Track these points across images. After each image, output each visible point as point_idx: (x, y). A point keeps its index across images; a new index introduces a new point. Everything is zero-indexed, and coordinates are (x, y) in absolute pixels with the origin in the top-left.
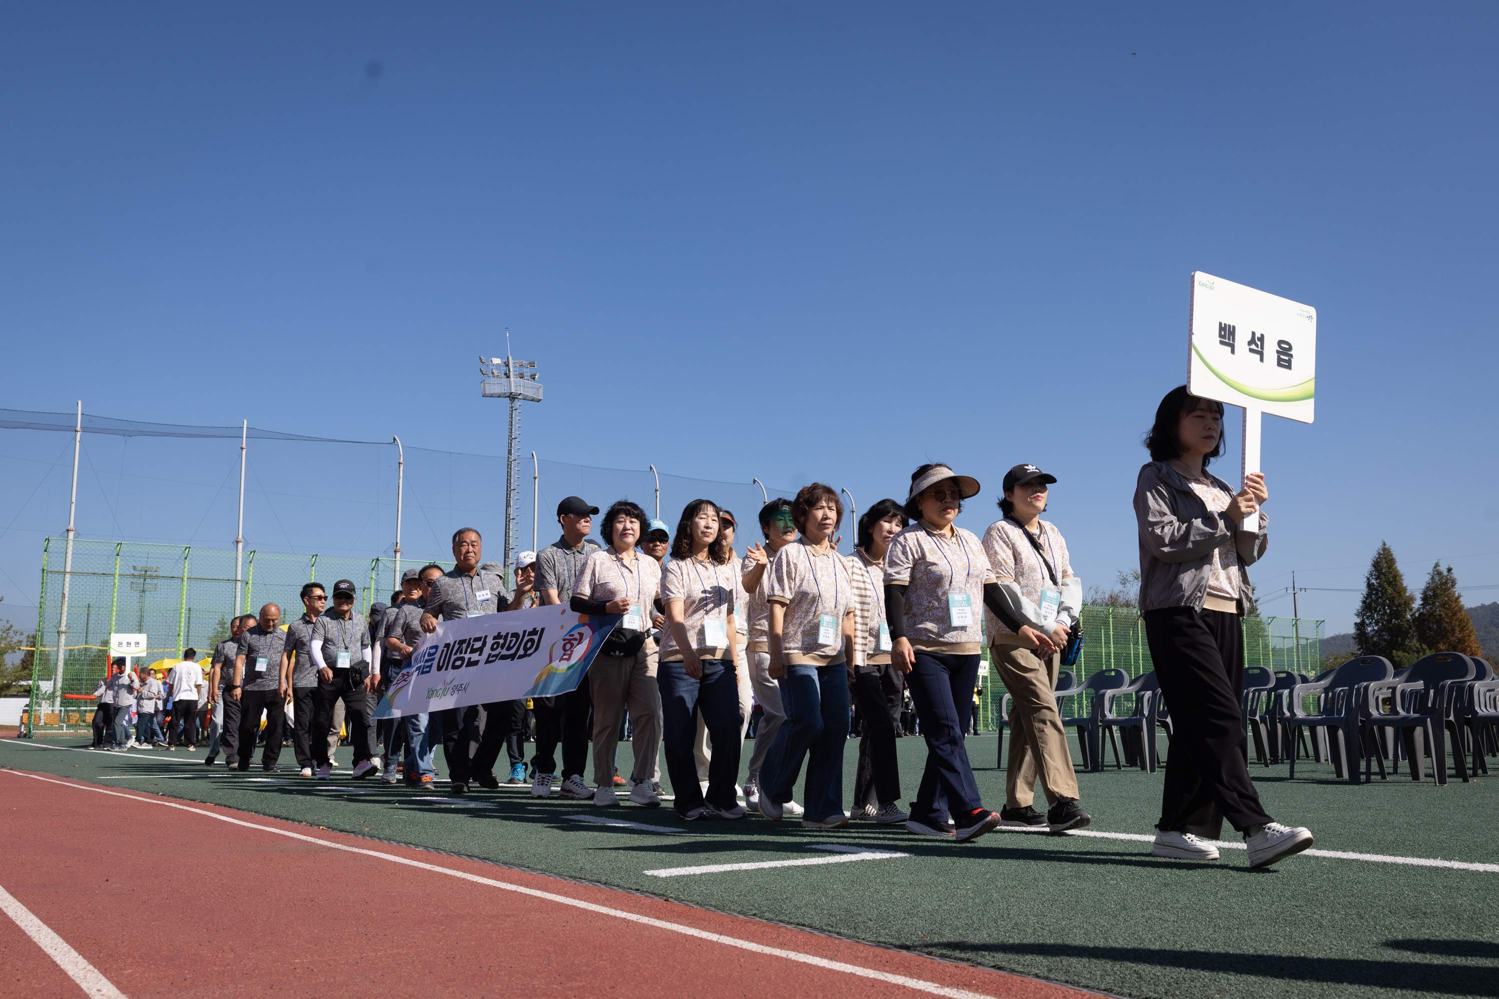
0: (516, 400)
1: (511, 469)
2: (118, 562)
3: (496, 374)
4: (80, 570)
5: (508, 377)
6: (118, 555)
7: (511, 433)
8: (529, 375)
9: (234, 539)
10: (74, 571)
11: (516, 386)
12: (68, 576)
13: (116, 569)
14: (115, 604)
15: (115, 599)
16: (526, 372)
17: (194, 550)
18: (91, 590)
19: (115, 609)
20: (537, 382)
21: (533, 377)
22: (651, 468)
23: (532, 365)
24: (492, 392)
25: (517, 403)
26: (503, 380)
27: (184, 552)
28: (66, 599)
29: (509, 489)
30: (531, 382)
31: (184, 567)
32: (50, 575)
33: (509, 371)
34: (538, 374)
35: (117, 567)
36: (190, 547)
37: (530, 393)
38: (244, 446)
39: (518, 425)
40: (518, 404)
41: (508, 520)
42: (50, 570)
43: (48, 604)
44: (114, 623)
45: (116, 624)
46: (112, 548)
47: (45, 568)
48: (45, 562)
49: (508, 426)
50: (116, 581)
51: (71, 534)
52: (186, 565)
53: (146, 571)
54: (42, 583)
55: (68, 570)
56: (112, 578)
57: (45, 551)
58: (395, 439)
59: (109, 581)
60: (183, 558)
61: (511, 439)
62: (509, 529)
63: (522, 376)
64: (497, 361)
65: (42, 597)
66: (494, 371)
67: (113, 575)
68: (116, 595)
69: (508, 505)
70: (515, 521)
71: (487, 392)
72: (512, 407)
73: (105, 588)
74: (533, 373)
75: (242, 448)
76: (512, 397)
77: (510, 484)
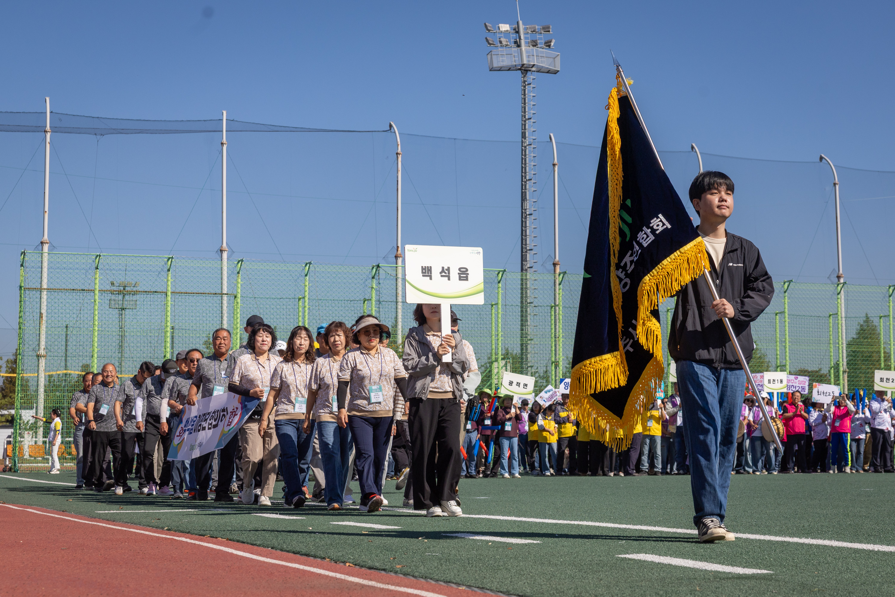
0: (529, 73)
1: (525, 155)
2: (97, 276)
3: (504, 43)
4: (58, 286)
5: (519, 46)
6: (97, 268)
7: (525, 112)
8: (543, 41)
9: (218, 248)
10: (52, 286)
11: (528, 57)
12: (44, 293)
13: (95, 284)
14: (96, 323)
15: (96, 318)
16: (540, 39)
17: (177, 260)
18: (71, 308)
19: (96, 328)
20: (553, 50)
21: (548, 44)
22: (693, 147)
23: (546, 29)
24: (501, 64)
25: (530, 77)
26: (513, 49)
27: (166, 264)
28: (44, 318)
29: (524, 180)
30: (546, 51)
31: (168, 281)
32: (27, 292)
33: (520, 39)
34: (554, 41)
35: (97, 281)
36: (172, 258)
37: (545, 64)
38: (224, 140)
39: (532, 103)
40: (532, 77)
41: (524, 216)
42: (27, 287)
43: (27, 325)
44: (96, 345)
45: (98, 345)
46: (91, 261)
47: (23, 285)
48: (22, 278)
49: (521, 105)
50: (97, 297)
51: (46, 247)
52: (170, 278)
53: (125, 287)
54: (20, 301)
55: (45, 286)
56: (92, 294)
57: (22, 265)
58: (391, 126)
59: (89, 297)
60: (166, 269)
61: (524, 120)
62: (526, 227)
63: (535, 44)
64: (505, 27)
65: (20, 317)
66: (502, 39)
67: (93, 291)
68: (96, 313)
69: (523, 198)
70: (533, 217)
71: (495, 65)
72: (524, 82)
73: (86, 305)
74: (547, 39)
75: (222, 144)
76: (524, 70)
77: (525, 173)
